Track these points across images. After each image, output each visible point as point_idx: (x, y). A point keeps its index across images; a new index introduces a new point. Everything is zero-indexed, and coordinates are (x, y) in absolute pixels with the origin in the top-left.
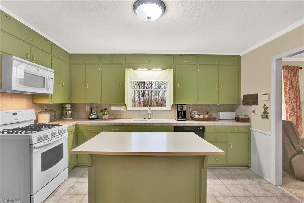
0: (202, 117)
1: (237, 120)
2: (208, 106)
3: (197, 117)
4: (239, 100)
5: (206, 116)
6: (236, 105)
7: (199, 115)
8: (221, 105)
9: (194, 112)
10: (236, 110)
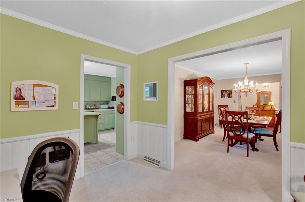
0: (92, 107)
1: (109, 108)
2: (95, 102)
3: (89, 107)
4: (110, 99)
5: (94, 107)
6: (109, 101)
7: (91, 107)
8: (102, 101)
9: (88, 105)
10: (109, 104)
